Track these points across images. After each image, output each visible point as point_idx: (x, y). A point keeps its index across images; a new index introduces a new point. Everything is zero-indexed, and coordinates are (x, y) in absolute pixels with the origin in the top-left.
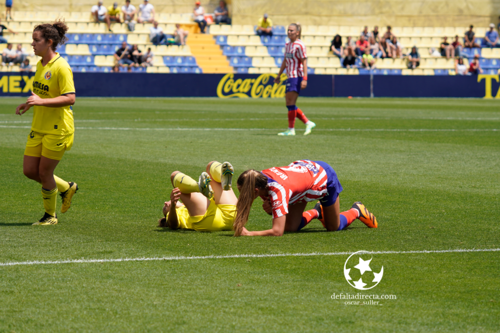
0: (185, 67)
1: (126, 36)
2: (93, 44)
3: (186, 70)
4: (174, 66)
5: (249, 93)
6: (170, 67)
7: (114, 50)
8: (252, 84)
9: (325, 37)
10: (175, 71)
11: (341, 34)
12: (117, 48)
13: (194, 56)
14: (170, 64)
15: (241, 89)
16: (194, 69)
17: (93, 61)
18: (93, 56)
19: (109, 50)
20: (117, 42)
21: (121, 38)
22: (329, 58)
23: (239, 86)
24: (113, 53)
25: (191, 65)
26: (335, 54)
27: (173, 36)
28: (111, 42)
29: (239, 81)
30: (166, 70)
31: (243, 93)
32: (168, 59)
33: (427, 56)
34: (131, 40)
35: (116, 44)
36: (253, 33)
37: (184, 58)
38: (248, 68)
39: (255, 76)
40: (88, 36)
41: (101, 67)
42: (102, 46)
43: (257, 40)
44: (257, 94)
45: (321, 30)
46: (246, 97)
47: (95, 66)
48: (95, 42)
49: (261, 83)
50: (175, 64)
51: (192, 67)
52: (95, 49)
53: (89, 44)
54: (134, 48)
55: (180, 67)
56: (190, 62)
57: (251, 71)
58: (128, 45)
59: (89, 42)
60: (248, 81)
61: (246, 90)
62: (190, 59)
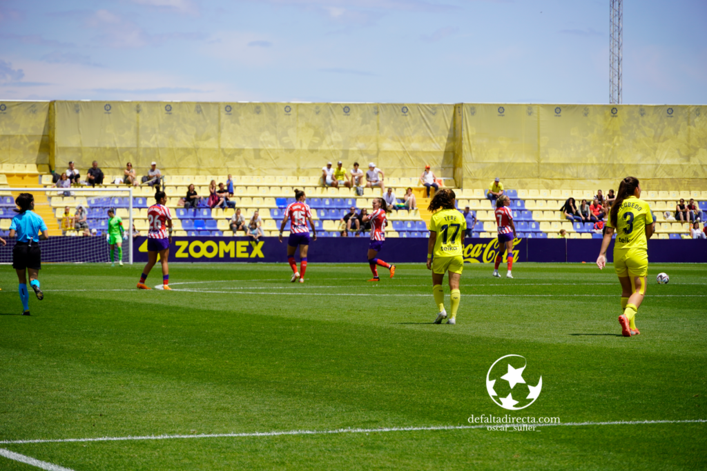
0: (416, 231)
1: (354, 200)
2: (322, 209)
3: (416, 235)
4: (404, 231)
5: (480, 259)
6: (399, 231)
7: (343, 215)
8: (483, 249)
9: (557, 201)
10: (405, 235)
11: (575, 198)
12: (345, 213)
13: (424, 220)
14: (399, 229)
15: (472, 254)
16: (424, 233)
17: (321, 225)
18: (322, 220)
19: (337, 215)
20: (346, 207)
21: (350, 203)
22: (562, 222)
23: (470, 251)
24: (342, 218)
25: (421, 229)
26: (567, 218)
27: (403, 201)
28: (339, 207)
29: (470, 246)
30: (396, 235)
31: (474, 258)
32: (398, 223)
33: (662, 220)
34: (361, 204)
35: (345, 209)
36: (484, 197)
37: (414, 222)
38: (479, 232)
39: (487, 241)
40: (316, 200)
41: (329, 232)
42: (330, 210)
43: (489, 205)
44: (488, 260)
45: (554, 194)
46: (477, 262)
47: (323, 231)
48: (323, 206)
49: (492, 248)
50: (405, 229)
51: (422, 232)
52: (323, 214)
53: (316, 209)
54: (363, 212)
55: (410, 232)
56: (419, 227)
57: (482, 236)
58: (357, 209)
59: (317, 206)
60: (480, 246)
61: (477, 255)
62: (420, 223)
